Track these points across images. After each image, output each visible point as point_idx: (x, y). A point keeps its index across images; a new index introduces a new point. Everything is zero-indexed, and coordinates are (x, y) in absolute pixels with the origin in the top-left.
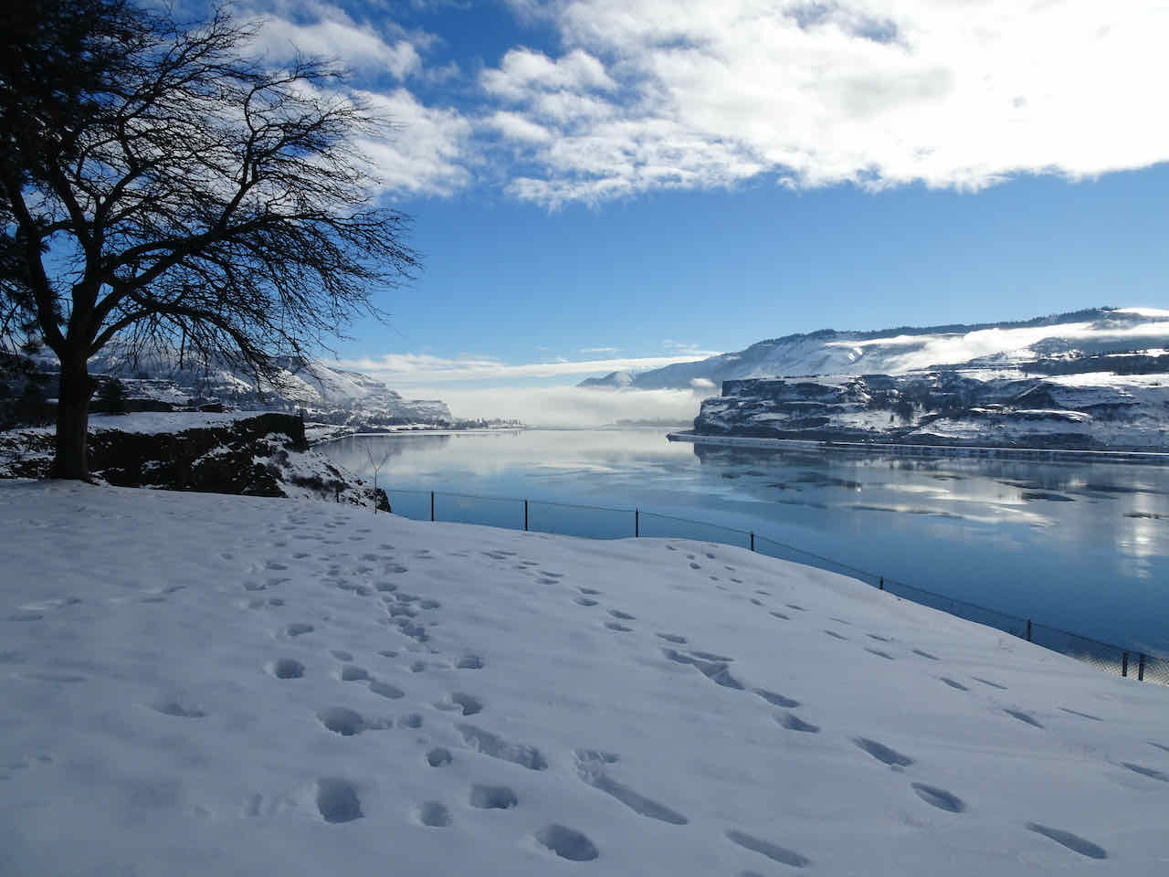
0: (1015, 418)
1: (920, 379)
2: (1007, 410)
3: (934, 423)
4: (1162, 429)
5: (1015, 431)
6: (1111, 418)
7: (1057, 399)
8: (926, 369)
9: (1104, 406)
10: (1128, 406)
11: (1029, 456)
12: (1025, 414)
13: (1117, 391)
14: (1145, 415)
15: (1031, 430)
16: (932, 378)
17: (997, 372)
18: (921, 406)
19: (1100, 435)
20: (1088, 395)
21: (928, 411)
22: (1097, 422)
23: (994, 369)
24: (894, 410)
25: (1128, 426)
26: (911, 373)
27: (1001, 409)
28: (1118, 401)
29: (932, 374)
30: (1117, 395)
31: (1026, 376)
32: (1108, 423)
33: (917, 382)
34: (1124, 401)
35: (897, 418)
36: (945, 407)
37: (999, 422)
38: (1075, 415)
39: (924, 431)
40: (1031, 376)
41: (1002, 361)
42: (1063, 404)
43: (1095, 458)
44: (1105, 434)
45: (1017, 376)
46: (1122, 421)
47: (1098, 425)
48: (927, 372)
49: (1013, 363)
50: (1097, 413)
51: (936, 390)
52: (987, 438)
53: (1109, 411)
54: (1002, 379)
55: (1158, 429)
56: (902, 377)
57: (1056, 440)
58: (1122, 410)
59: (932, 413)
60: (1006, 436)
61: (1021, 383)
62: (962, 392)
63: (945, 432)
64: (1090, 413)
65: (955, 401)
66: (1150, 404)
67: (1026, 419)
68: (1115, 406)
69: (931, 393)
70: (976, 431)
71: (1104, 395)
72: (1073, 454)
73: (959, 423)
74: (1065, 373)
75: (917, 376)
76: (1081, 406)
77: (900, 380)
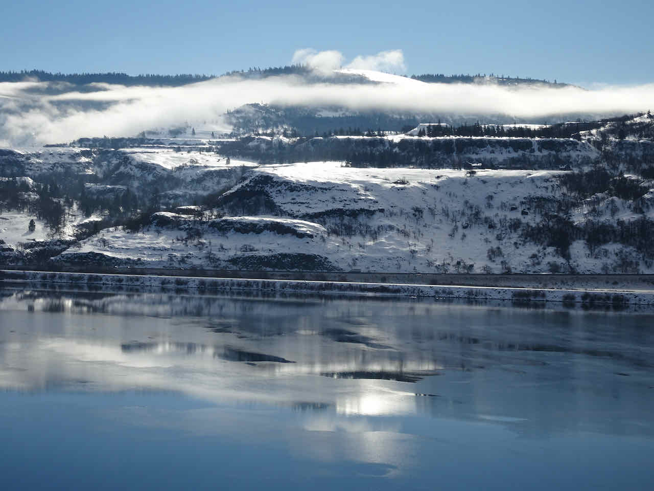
0: (222, 228)
1: (66, 160)
2: (210, 215)
3: (100, 236)
4: (413, 248)
5: (222, 248)
6: (349, 231)
7: (278, 200)
8: (73, 144)
9: (339, 213)
10: (370, 213)
11: (246, 290)
12: (236, 222)
13: (356, 191)
14: (391, 228)
15: (246, 248)
16: (84, 160)
17: (185, 155)
18: (75, 207)
19: (336, 257)
20: (319, 196)
21: (88, 215)
22: (333, 237)
23: (178, 150)
24: (31, 212)
25: (371, 243)
26: (51, 150)
27: (200, 214)
28: (357, 207)
29: (84, 154)
30: (355, 197)
31: (228, 162)
32: (347, 239)
33: (62, 165)
34: (365, 206)
35: (39, 226)
36: (113, 209)
37: (199, 234)
38: (305, 226)
39: (87, 248)
40: (236, 163)
41: (187, 137)
42: (287, 208)
43: (336, 292)
44: (343, 255)
45: (215, 162)
46: (364, 236)
47: (334, 242)
48: (77, 150)
49: (204, 141)
50: (331, 222)
51: (94, 179)
52: (183, 261)
53: (346, 220)
54: (194, 166)
55: (408, 249)
56: (38, 156)
57: (281, 263)
58: (362, 219)
59: (94, 218)
60: (210, 257)
61: (221, 174)
62: (136, 184)
63: (118, 250)
64: (323, 223)
65: (128, 200)
66: (395, 210)
67: (238, 230)
68: (354, 214)
69: (88, 185)
70: (166, 249)
71: (338, 195)
72: (306, 286)
73: (140, 235)
74: (281, 161)
75: (61, 155)
76: (311, 211)
77: (34, 160)
